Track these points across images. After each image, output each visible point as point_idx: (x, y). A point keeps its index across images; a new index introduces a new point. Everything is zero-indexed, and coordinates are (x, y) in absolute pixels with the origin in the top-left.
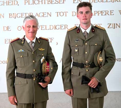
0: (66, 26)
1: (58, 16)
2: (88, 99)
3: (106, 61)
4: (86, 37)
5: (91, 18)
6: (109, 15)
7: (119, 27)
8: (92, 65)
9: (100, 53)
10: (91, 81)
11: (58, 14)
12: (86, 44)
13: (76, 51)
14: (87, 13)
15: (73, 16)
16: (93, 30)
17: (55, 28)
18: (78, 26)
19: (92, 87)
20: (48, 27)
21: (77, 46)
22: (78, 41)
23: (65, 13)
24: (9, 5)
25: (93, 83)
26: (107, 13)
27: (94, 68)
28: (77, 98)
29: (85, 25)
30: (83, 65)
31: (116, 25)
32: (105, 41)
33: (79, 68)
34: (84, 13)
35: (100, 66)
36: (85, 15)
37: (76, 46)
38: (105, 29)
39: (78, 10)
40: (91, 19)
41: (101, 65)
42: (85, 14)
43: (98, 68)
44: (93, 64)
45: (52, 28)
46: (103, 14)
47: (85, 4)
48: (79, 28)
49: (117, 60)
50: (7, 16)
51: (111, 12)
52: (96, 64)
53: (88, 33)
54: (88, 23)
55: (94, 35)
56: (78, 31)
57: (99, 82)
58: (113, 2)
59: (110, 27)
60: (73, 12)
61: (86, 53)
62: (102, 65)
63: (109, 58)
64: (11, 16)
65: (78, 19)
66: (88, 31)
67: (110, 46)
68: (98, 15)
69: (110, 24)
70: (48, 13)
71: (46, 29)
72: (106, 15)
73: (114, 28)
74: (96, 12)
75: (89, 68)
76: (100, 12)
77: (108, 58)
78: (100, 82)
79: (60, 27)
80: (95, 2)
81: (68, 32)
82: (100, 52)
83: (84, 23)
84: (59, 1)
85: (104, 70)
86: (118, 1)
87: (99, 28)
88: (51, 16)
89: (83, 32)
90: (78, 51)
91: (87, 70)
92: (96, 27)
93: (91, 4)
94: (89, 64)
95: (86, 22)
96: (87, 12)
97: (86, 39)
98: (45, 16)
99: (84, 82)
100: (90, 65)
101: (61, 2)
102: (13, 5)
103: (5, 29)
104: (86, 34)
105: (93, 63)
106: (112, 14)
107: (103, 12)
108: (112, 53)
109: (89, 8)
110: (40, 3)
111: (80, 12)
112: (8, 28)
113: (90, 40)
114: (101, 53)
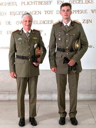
0: (52, 21)
1: (46, 14)
2: (67, 75)
3: (81, 47)
6: (83, 13)
7: (91, 22)
10: (70, 61)
11: (46, 12)
12: (67, 34)
13: (60, 39)
15: (57, 14)
17: (44, 23)
18: (61, 21)
19: (71, 65)
20: (39, 22)
21: (60, 36)
23: (51, 12)
24: (10, 5)
25: (72, 63)
26: (82, 12)
27: (72, 52)
28: (60, 74)
29: (66, 20)
31: (88, 21)
34: (65, 11)
38: (81, 23)
39: (61, 9)
43: (75, 52)
45: (41, 23)
46: (79, 13)
49: (89, 47)
50: (8, 13)
51: (85, 11)
52: (74, 49)
54: (68, 19)
57: (76, 62)
58: (87, 4)
59: (84, 22)
60: (57, 11)
61: (67, 41)
62: (79, 50)
63: (84, 45)
64: (11, 14)
66: (69, 24)
67: (85, 36)
68: (76, 13)
69: (85, 20)
70: (38, 11)
71: (37, 24)
72: (81, 13)
73: (87, 23)
74: (74, 11)
75: (69, 52)
76: (77, 11)
77: (82, 44)
79: (47, 22)
80: (73, 3)
84: (47, 3)
85: (80, 53)
86: (90, 3)
88: (41, 14)
89: (65, 26)
90: (61, 40)
94: (69, 50)
96: (68, 11)
98: (36, 13)
101: (48, 3)
102: (12, 5)
103: (7, 23)
104: (67, 27)
106: (86, 12)
107: (79, 11)
108: (86, 41)
110: (33, 4)
112: (9, 23)
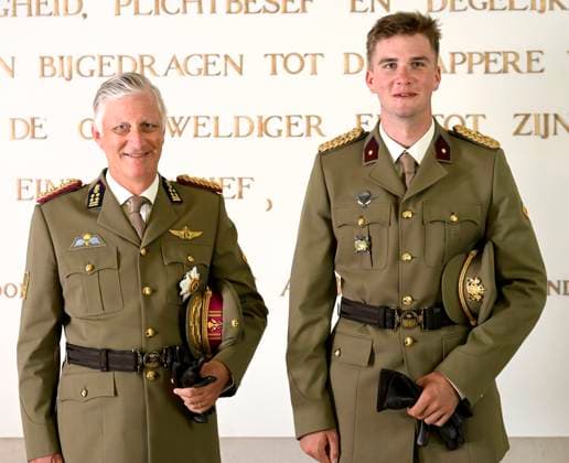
4: (407, 182)
5: (436, 89)
8: (435, 316)
9: (471, 257)
12: (409, 214)
14: (418, 64)
16: (444, 151)
19: (428, 421)
21: (363, 226)
22: (368, 199)
25: (435, 404)
30: (388, 314)
32: (500, 202)
33: (369, 328)
34: (401, 63)
35: (469, 319)
36: (406, 74)
37: (360, 222)
38: (498, 144)
40: (434, 93)
41: (476, 316)
42: (405, 69)
44: (437, 310)
47: (409, 24)
48: (373, 138)
53: (419, 162)
55: (446, 173)
56: (371, 153)
57: (462, 397)
61: (407, 257)
65: (373, 91)
75: (417, 330)
78: (466, 400)
81: (323, 156)
82: (474, 252)
83: (399, 112)
87: (470, 141)
89: (395, 158)
91: (409, 340)
92: (454, 134)
93: (438, 23)
94: (419, 313)
95: (408, 111)
96: (416, 62)
97: (406, 189)
99: (390, 399)
100: (421, 318)
105: (439, 304)
109: (427, 41)
111: (382, 61)
113: (424, 198)
114: (478, 258)
